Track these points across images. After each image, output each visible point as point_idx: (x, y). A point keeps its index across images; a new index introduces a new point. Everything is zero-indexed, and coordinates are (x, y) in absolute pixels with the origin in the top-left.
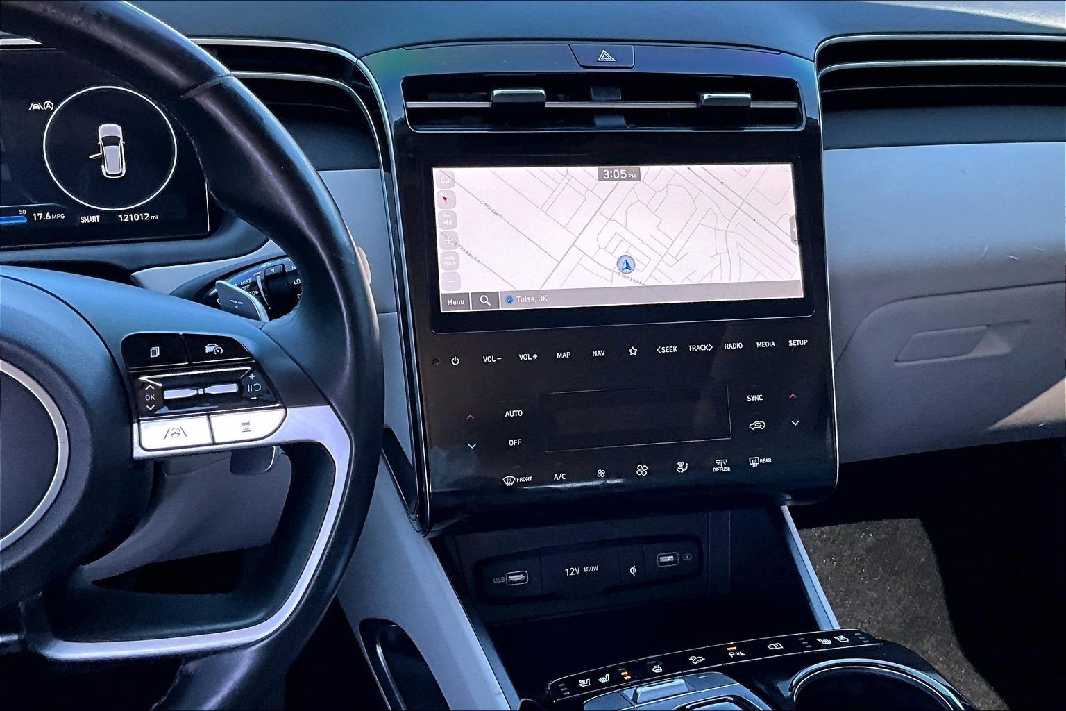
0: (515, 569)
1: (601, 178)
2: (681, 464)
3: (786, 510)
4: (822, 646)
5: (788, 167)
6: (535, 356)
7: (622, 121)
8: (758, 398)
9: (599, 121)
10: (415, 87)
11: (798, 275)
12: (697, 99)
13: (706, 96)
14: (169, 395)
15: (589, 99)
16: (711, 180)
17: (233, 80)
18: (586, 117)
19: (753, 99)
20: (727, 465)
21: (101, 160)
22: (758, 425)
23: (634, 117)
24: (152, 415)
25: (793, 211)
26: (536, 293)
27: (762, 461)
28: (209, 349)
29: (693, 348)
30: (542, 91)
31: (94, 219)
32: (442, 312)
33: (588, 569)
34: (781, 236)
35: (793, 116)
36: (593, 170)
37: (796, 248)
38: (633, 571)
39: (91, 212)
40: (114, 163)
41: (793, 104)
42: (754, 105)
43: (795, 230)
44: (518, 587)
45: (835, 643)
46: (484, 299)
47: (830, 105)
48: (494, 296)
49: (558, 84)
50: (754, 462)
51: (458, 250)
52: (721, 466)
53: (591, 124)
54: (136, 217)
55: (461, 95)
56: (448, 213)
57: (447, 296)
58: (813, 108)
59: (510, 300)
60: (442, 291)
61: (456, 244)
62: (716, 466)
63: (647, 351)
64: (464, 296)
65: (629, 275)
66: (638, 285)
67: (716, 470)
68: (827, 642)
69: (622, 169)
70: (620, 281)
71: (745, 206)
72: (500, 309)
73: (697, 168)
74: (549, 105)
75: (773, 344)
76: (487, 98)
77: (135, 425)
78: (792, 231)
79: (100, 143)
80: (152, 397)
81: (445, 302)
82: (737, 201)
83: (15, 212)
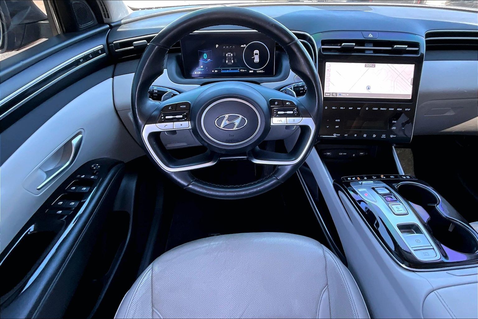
0: (329, 152)
1: (366, 66)
2: (374, 135)
3: (393, 147)
4: (403, 178)
5: (413, 65)
6: (344, 108)
7: (372, 52)
8: (395, 122)
9: (367, 52)
10: (324, 42)
11: (411, 93)
12: (392, 47)
13: (395, 46)
14: (279, 113)
15: (364, 46)
16: (393, 68)
17: (299, 41)
18: (363, 51)
19: (408, 47)
21: (254, 59)
22: (394, 128)
23: (375, 51)
24: (276, 117)
26: (346, 94)
27: (393, 136)
28: (287, 103)
29: (381, 109)
30: (354, 44)
31: (252, 71)
32: (324, 96)
33: (344, 154)
34: (408, 83)
35: (416, 52)
36: (364, 64)
37: (412, 86)
38: (354, 155)
39: (251, 70)
40: (257, 59)
41: (417, 49)
42: (408, 49)
43: (412, 82)
44: (329, 155)
45: (406, 178)
46: (334, 94)
47: (428, 49)
48: (336, 94)
49: (358, 42)
51: (330, 82)
52: (384, 136)
54: (260, 71)
55: (333, 45)
56: (328, 73)
57: (326, 93)
58: (423, 50)
59: (340, 94)
61: (329, 81)
62: (382, 136)
63: (370, 109)
64: (330, 93)
65: (369, 91)
66: (370, 93)
68: (404, 177)
69: (371, 64)
70: (366, 92)
71: (400, 75)
72: (338, 97)
73: (389, 65)
74: (355, 47)
75: (401, 109)
76: (340, 45)
77: (272, 118)
79: (254, 54)
80: (275, 113)
81: (325, 94)
82: (399, 74)
83: (237, 69)
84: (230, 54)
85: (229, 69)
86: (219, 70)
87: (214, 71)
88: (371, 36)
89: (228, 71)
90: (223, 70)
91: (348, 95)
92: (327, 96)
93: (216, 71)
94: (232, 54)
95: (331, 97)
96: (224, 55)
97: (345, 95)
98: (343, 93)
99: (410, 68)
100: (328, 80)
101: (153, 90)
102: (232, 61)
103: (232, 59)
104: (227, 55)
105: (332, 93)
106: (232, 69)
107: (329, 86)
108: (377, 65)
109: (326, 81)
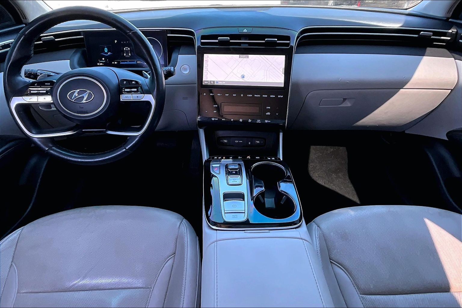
0: (225, 139)
1: (240, 58)
2: (250, 120)
5: (284, 56)
6: (221, 95)
8: (269, 108)
9: (242, 45)
10: (203, 37)
11: (283, 81)
13: (266, 39)
14: (126, 90)
15: (241, 40)
16: (264, 58)
19: (278, 40)
20: (260, 121)
22: (268, 113)
23: (250, 44)
24: (123, 94)
25: (284, 67)
27: (268, 121)
28: (133, 82)
29: (256, 96)
30: (229, 38)
32: (203, 84)
33: (240, 141)
34: (280, 72)
35: (288, 45)
36: (238, 55)
37: (283, 75)
41: (288, 42)
42: (278, 42)
43: (284, 71)
44: (226, 143)
48: (214, 82)
49: (233, 37)
50: (266, 121)
51: (208, 72)
52: (259, 121)
53: (240, 45)
56: (206, 64)
58: (293, 43)
59: (217, 82)
60: (204, 80)
62: (257, 121)
63: (245, 95)
64: (208, 81)
65: (244, 79)
66: (245, 81)
67: (257, 122)
69: (245, 55)
70: (241, 80)
72: (215, 84)
74: (231, 41)
75: (274, 96)
76: (217, 40)
77: (121, 95)
78: (283, 72)
80: (124, 90)
81: (204, 82)
82: (271, 64)
83: (134, 61)
84: (127, 49)
85: (127, 61)
86: (119, 62)
87: (114, 63)
88: (245, 31)
89: (126, 63)
90: (122, 61)
91: (224, 83)
92: (205, 83)
93: (116, 63)
94: (129, 48)
95: (209, 84)
96: (122, 49)
97: (222, 83)
98: (220, 81)
99: (282, 58)
100: (206, 69)
101: (37, 73)
102: (130, 54)
103: (129, 53)
104: (125, 49)
105: (210, 81)
106: (129, 61)
107: (207, 75)
108: (250, 56)
109: (205, 71)
